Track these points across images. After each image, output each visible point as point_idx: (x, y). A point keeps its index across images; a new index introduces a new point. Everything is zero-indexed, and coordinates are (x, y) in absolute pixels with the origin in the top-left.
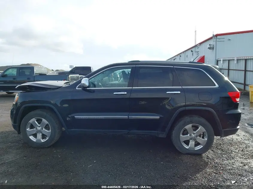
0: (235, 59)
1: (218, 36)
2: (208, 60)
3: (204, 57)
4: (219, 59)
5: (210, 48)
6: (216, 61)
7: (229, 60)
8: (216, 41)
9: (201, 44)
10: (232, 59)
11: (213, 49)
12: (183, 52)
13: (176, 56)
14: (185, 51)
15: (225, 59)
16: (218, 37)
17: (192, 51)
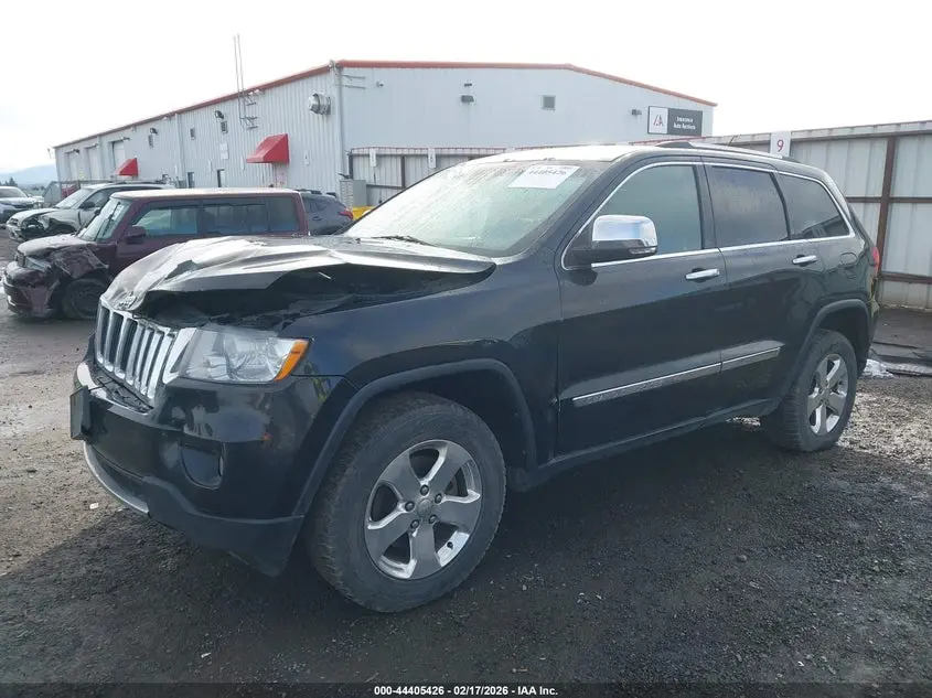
0: (432, 153)
1: (345, 69)
2: (306, 153)
3: (285, 139)
4: (355, 152)
5: (317, 109)
6: (343, 157)
7: (403, 157)
8: (340, 86)
9: (268, 92)
10: (412, 152)
11: (328, 112)
12: (170, 116)
13: (128, 127)
14: (181, 112)
15: (383, 153)
16: (346, 71)
17: (220, 115)
